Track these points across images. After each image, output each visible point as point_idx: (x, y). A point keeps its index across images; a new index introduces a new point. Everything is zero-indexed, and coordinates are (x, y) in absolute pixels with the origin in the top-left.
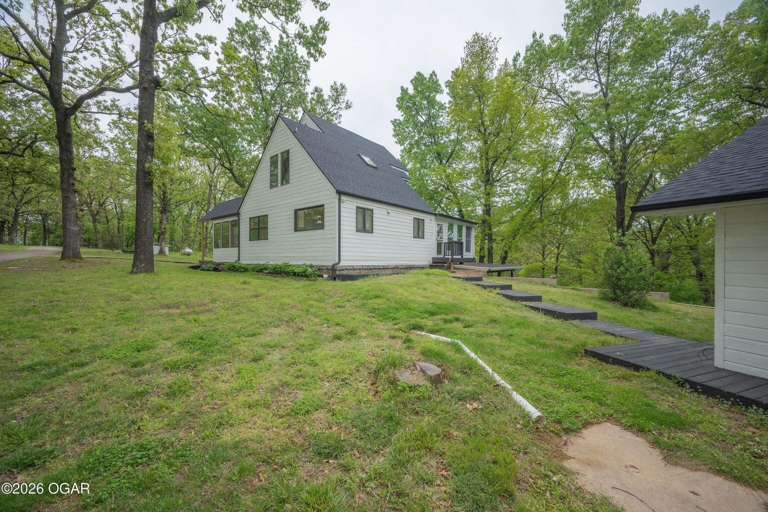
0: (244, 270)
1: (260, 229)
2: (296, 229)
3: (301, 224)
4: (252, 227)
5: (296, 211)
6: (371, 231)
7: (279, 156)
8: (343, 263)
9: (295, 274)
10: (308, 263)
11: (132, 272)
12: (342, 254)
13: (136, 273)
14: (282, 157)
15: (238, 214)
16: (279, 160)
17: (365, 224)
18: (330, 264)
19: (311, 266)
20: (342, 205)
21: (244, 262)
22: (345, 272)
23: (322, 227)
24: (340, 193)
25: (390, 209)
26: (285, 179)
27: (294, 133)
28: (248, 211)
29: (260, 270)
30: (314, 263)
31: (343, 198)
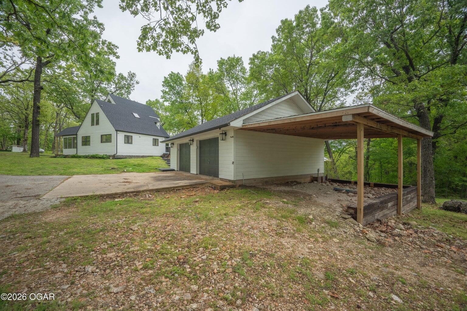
0: (80, 157)
1: (86, 141)
2: (101, 142)
3: (104, 140)
4: (83, 140)
5: (102, 136)
6: (131, 143)
7: (95, 114)
8: (118, 154)
9: (100, 158)
10: (105, 154)
11: (30, 157)
12: (118, 151)
13: (32, 157)
14: (96, 114)
15: (76, 135)
16: (95, 115)
17: (128, 140)
18: (113, 154)
19: (106, 155)
20: (118, 134)
21: (79, 154)
22: (119, 157)
23: (111, 142)
24: (117, 131)
25: (140, 135)
26: (98, 123)
27: (101, 107)
28: (82, 133)
29: (86, 157)
30: (107, 154)
31: (118, 132)
